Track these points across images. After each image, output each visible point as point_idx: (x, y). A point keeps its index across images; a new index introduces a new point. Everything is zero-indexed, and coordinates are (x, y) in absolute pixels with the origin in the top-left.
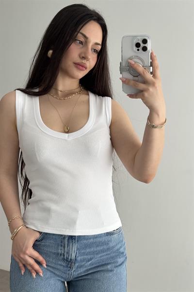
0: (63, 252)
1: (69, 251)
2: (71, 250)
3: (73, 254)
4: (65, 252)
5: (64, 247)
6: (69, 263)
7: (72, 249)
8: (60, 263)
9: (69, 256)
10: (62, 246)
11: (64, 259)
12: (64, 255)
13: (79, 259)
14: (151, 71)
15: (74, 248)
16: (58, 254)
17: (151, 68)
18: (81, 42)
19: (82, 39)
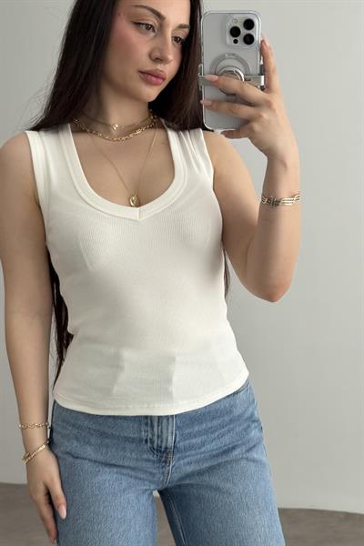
0: (150, 436)
1: (162, 432)
2: (165, 432)
3: (170, 438)
4: (153, 435)
5: (152, 427)
6: (162, 454)
7: (167, 429)
8: (145, 456)
9: (162, 442)
10: (147, 424)
11: (152, 449)
12: (152, 442)
13: (181, 445)
14: (263, 84)
15: (170, 427)
16: (141, 440)
17: (263, 77)
18: (149, 27)
19: (152, 21)
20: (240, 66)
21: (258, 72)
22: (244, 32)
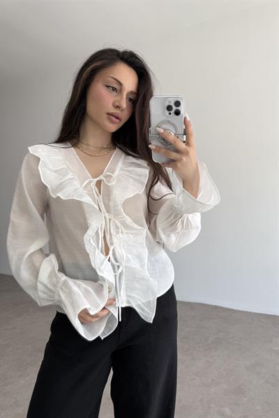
14: (185, 140)
17: (185, 136)
18: (114, 89)
19: (116, 86)
21: (182, 133)
22: (174, 108)
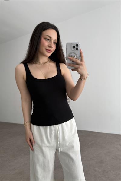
14: (80, 59)
20: (75, 55)
21: (79, 56)
22: (76, 47)
